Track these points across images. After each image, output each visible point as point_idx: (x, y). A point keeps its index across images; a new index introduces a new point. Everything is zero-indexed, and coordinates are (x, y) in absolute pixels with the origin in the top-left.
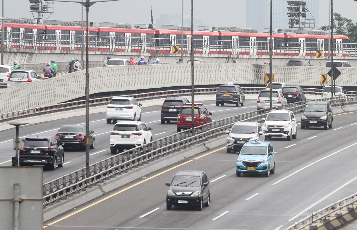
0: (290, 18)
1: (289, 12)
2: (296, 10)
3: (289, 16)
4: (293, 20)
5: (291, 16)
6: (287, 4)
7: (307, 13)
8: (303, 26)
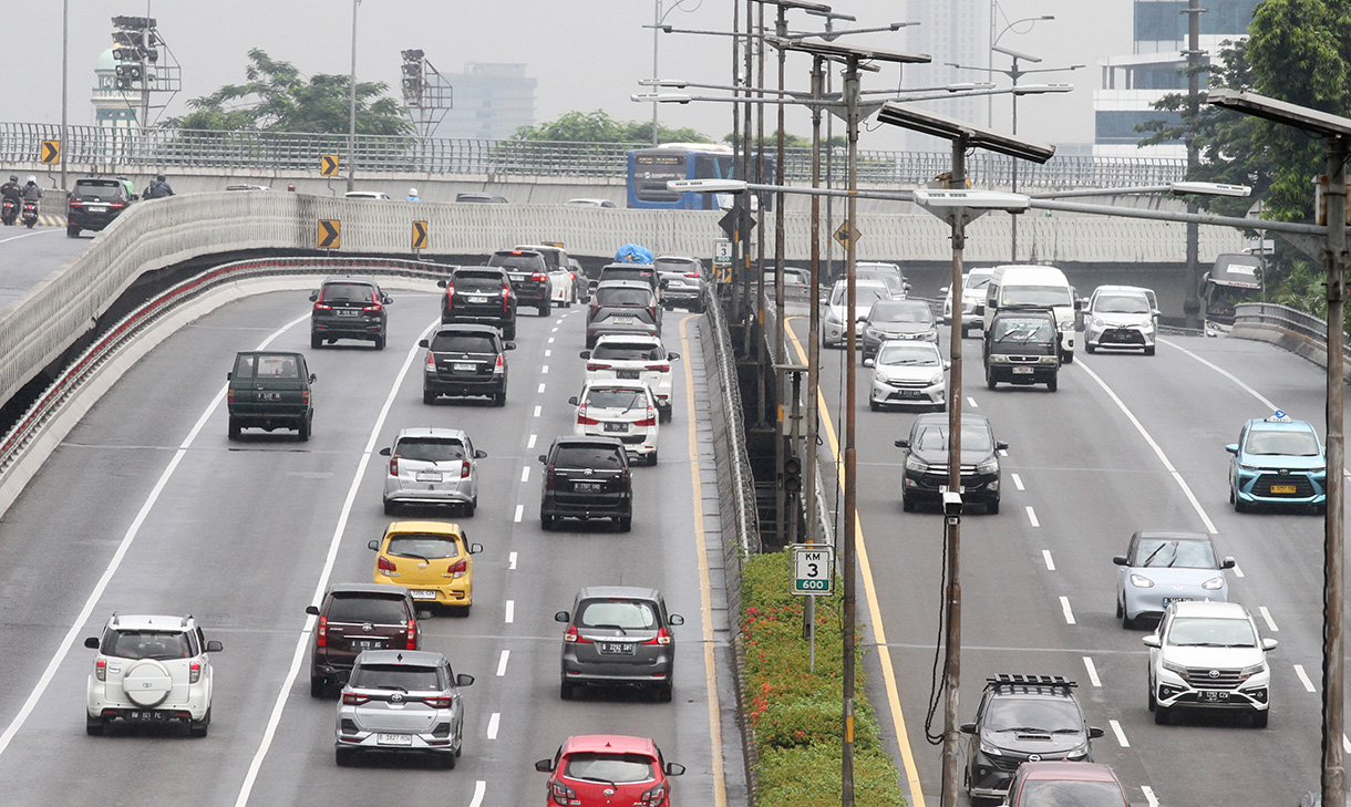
0: (118, 62)
1: (118, 46)
2: (136, 43)
3: (116, 59)
4: (127, 69)
5: (121, 59)
6: (112, 24)
7: (160, 49)
8: (151, 85)
